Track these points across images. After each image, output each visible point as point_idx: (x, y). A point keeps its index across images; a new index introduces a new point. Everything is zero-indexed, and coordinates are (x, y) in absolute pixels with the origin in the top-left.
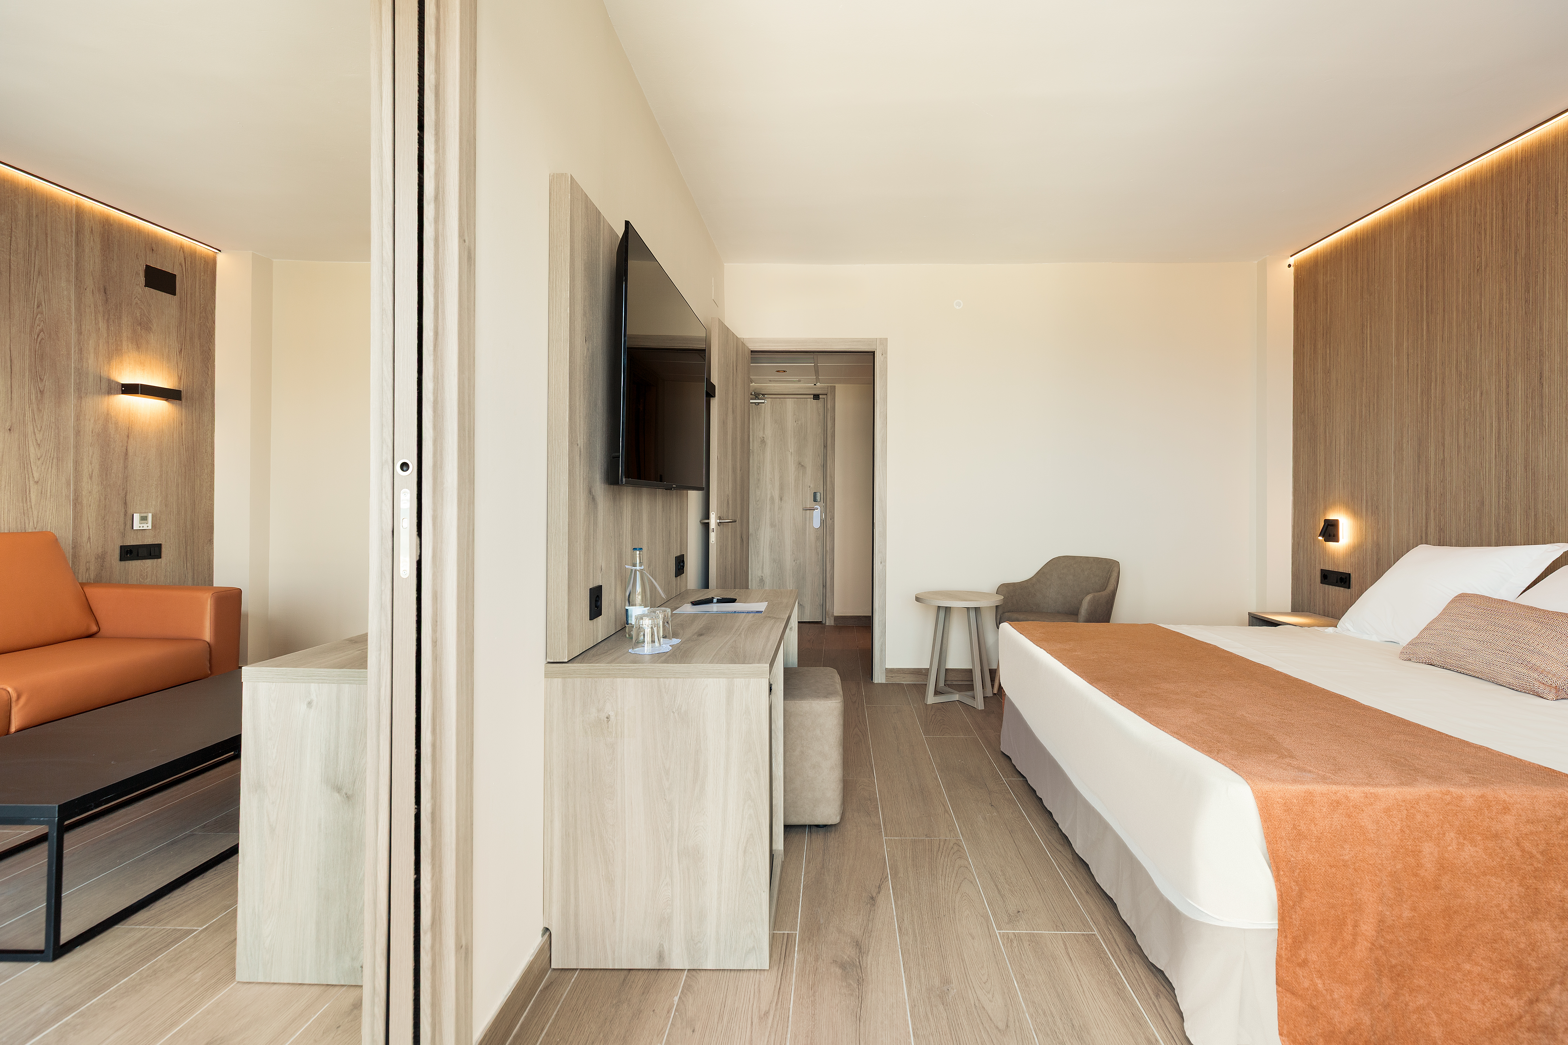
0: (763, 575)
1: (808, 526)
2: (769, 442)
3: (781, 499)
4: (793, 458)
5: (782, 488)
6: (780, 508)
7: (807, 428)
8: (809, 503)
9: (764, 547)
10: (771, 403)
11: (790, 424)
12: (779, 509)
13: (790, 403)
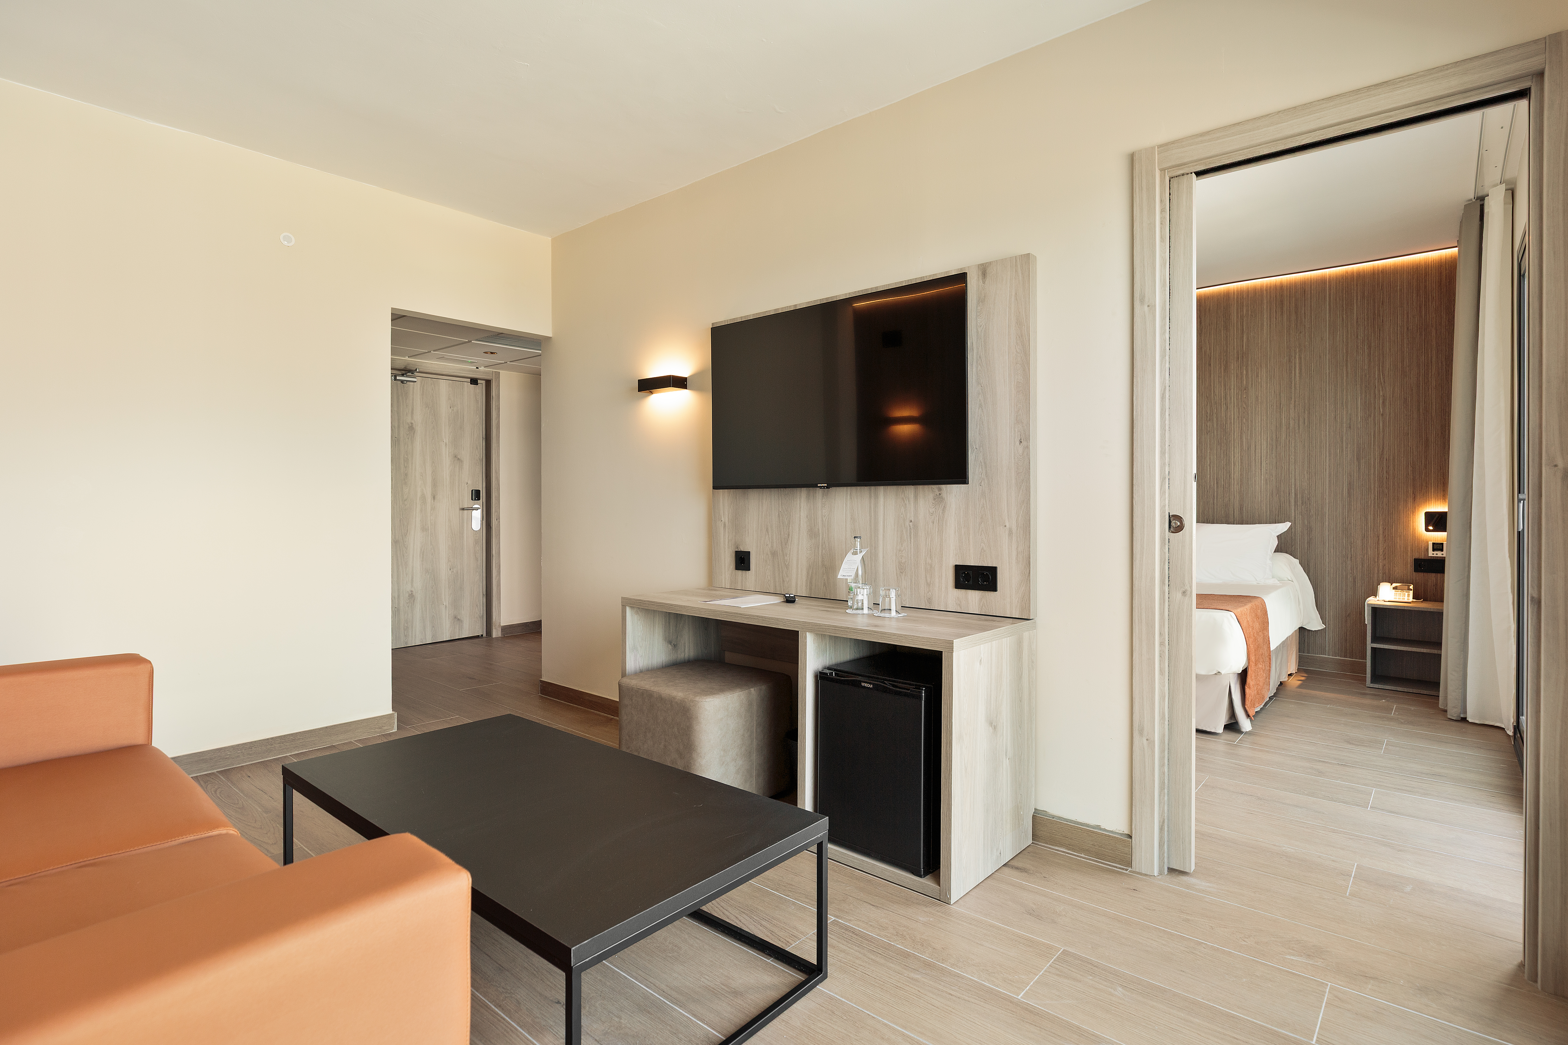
0: (413, 589)
1: (465, 529)
2: (419, 429)
3: (434, 498)
4: (447, 449)
5: (435, 484)
6: (433, 509)
7: (464, 417)
8: (467, 501)
9: (413, 556)
10: (421, 383)
11: (444, 409)
12: (431, 510)
13: (444, 385)
